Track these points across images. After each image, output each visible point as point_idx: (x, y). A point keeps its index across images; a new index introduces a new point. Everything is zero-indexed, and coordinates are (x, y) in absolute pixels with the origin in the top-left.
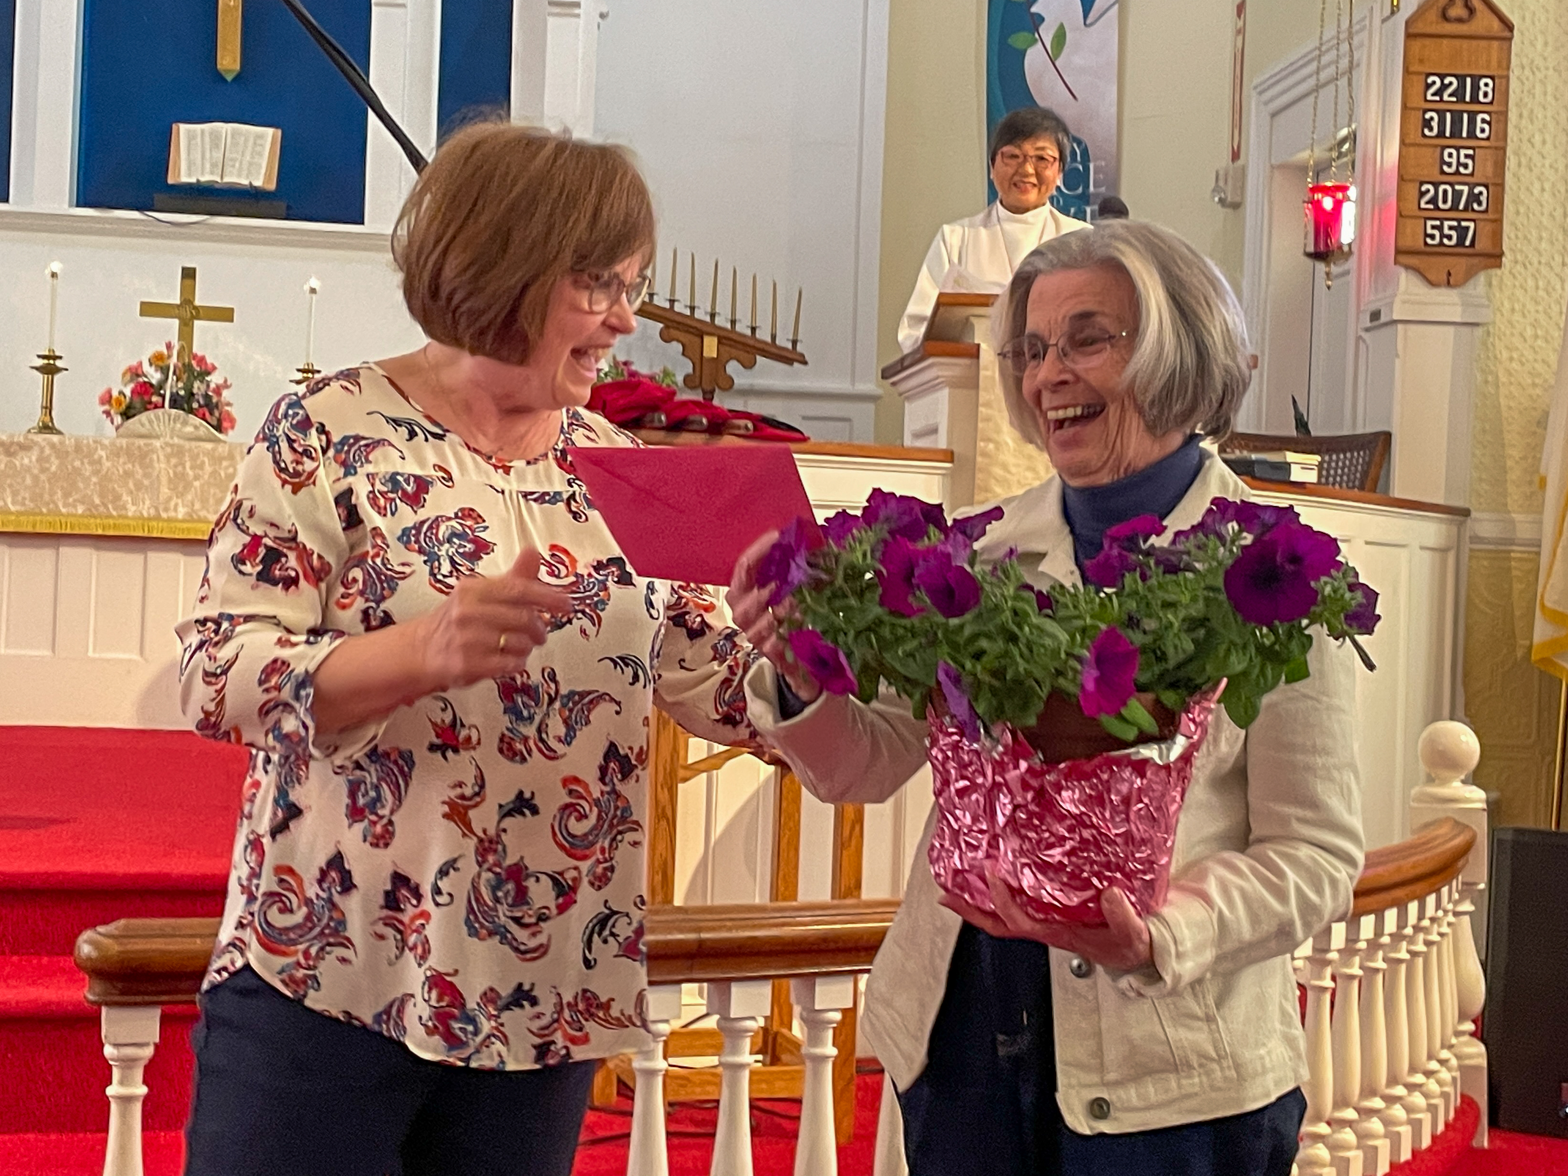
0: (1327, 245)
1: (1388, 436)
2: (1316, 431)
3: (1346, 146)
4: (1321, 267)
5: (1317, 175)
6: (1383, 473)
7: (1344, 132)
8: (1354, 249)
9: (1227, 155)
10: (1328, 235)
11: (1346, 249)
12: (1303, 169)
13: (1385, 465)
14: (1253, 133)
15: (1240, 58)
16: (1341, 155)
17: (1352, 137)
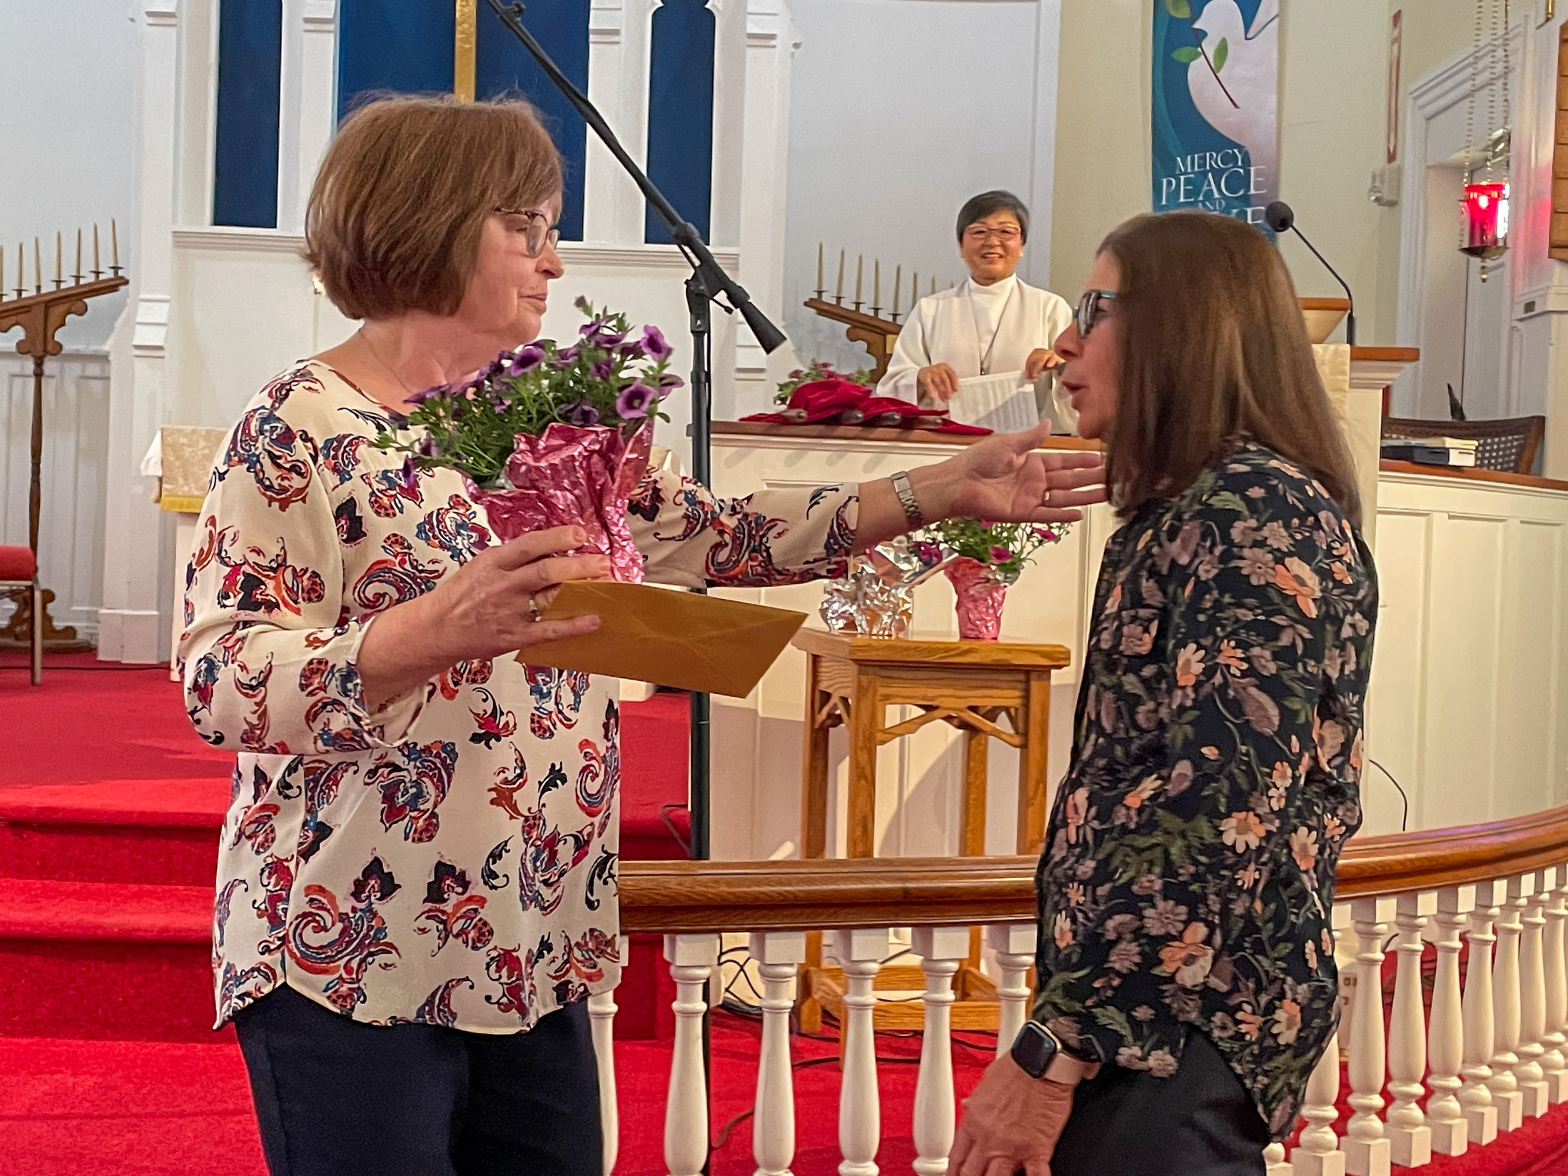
0: (1482, 241)
1: (1542, 420)
2: (1470, 417)
3: (1502, 146)
4: (1476, 261)
5: (1472, 173)
6: (1537, 456)
7: (1500, 132)
8: (1509, 244)
9: (1384, 156)
10: (1483, 232)
11: (1501, 244)
12: (1458, 168)
13: (1539, 449)
14: (1409, 133)
15: (1396, 66)
16: (1495, 155)
17: (1507, 138)
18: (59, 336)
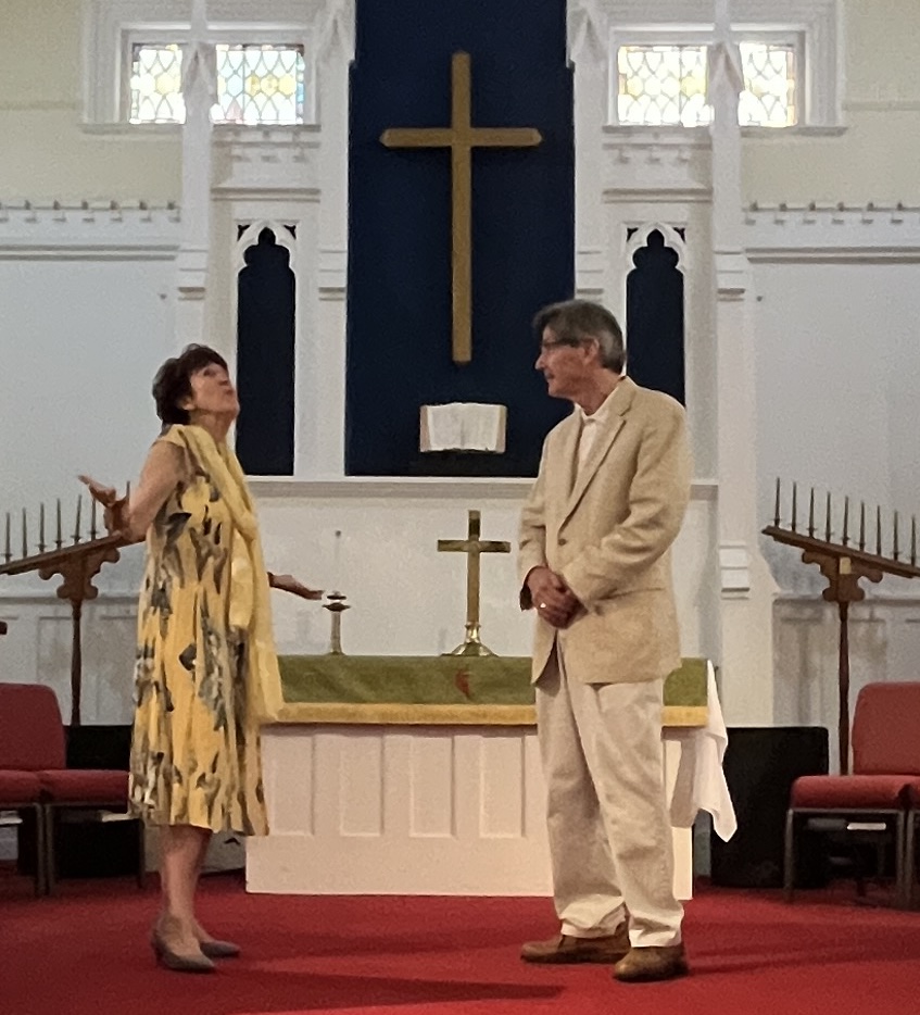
18: (94, 582)
